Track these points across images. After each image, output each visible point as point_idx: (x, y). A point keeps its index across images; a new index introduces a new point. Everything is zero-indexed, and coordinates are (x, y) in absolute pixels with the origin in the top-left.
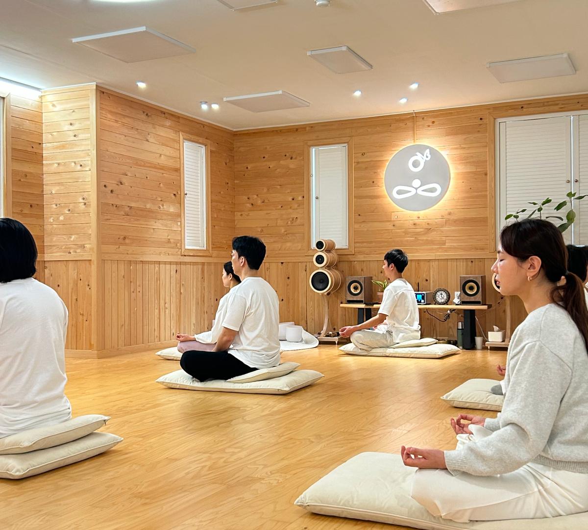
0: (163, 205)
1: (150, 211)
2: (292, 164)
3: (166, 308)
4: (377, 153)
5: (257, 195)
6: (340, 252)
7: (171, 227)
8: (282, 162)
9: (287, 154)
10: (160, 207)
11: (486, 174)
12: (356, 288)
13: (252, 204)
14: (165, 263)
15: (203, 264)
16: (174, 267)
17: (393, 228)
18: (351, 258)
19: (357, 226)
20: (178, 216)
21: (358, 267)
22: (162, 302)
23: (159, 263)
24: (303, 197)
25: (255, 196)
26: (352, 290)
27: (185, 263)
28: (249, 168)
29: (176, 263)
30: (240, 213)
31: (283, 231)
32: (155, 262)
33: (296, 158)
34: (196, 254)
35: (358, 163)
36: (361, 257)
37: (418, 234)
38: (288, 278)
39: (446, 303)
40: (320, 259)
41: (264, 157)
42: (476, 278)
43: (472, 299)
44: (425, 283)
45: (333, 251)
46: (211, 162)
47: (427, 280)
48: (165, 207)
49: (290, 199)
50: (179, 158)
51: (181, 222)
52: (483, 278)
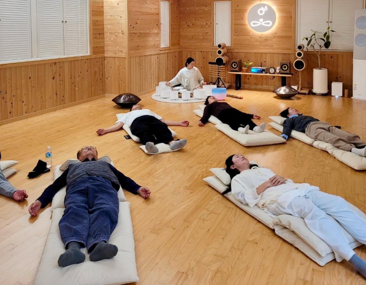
0: (152, 30)
1: (148, 33)
2: (206, 9)
3: (153, 74)
4: (244, 6)
5: (190, 22)
6: (228, 48)
7: (155, 39)
8: (202, 8)
9: (204, 4)
10: (151, 31)
11: (291, 17)
12: (235, 65)
13: (188, 25)
14: (153, 55)
15: (168, 53)
16: (157, 56)
17: (250, 38)
18: (232, 51)
19: (235, 37)
20: (158, 34)
21: (235, 55)
22: (152, 72)
23: (151, 55)
24: (211, 23)
25: (189, 22)
26: (233, 66)
27: (161, 54)
28: (187, 9)
29: (158, 54)
30: (182, 29)
31: (202, 37)
32: (149, 55)
33: (208, 6)
34: (165, 49)
35: (235, 10)
36: (237, 51)
37: (262, 41)
38: (204, 58)
39: (274, 73)
40: (220, 52)
41: (193, 5)
42: (287, 63)
43: (285, 72)
44: (264, 63)
45: (225, 48)
46: (171, 8)
47: (265, 62)
48: (153, 31)
49: (205, 24)
50: (159, 9)
51: (159, 36)
52: (290, 63)
